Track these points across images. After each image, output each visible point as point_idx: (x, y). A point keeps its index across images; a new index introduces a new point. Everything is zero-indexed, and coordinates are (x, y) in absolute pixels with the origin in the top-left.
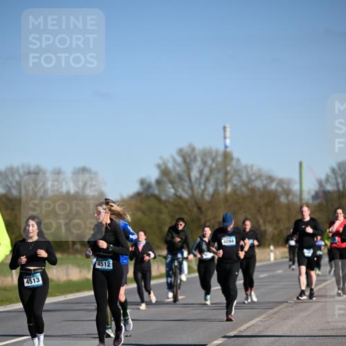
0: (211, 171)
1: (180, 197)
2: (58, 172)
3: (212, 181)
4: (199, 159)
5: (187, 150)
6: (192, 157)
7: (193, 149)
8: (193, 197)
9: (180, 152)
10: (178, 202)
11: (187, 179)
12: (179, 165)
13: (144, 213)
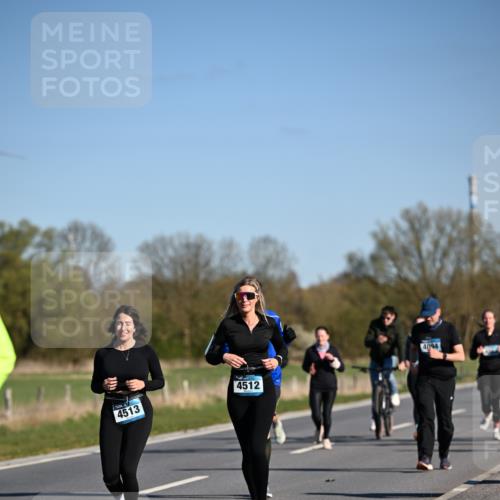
0: (451, 242)
1: (406, 280)
2: (229, 245)
3: (452, 256)
4: (433, 225)
5: (415, 211)
6: (423, 222)
7: (425, 210)
8: (424, 279)
9: (407, 215)
10: (403, 286)
11: (415, 253)
12: (404, 233)
13: (353, 302)
